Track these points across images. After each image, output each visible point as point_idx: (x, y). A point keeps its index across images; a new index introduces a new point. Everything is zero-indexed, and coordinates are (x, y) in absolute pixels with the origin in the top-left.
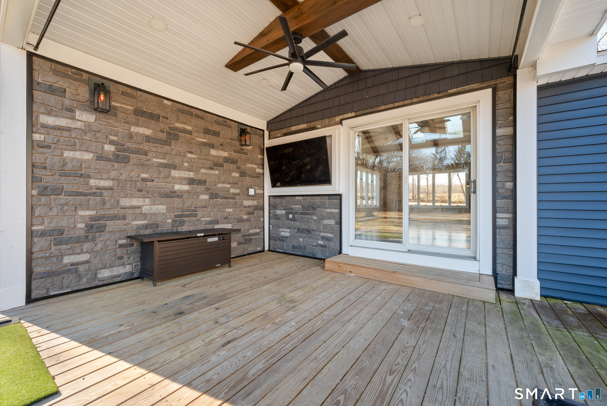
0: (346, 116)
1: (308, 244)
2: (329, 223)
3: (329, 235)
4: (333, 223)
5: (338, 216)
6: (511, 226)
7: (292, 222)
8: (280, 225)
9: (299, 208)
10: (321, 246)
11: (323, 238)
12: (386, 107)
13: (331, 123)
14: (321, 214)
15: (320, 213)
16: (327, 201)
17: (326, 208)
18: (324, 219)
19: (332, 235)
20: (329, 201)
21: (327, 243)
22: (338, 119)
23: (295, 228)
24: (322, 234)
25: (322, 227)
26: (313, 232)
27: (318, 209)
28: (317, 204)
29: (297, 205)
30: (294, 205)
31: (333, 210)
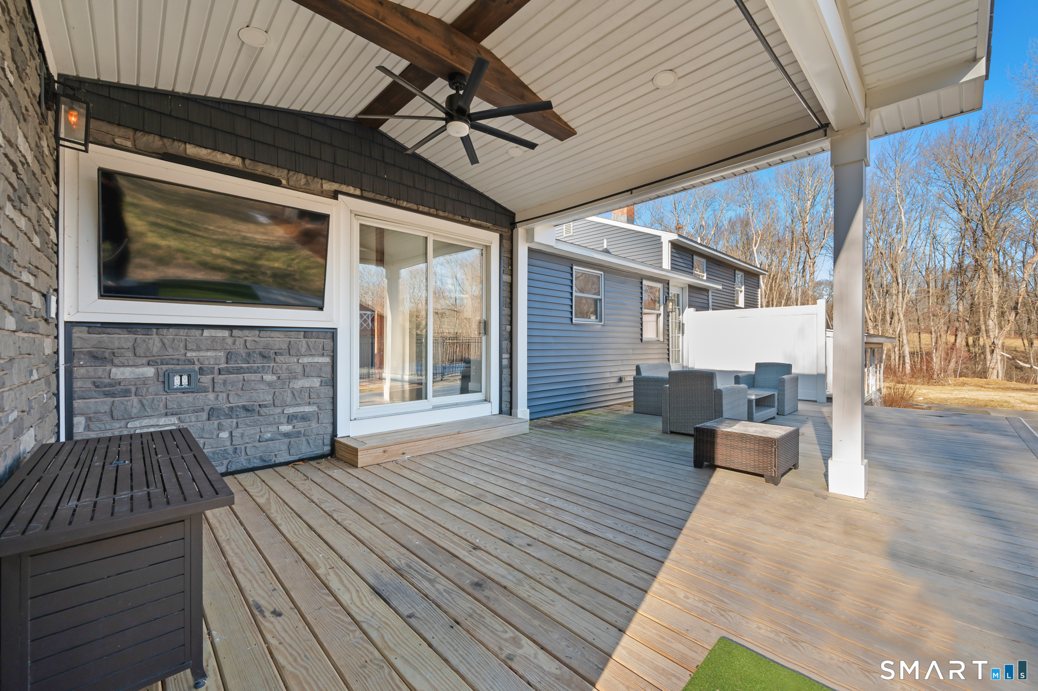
0: (344, 188)
1: (247, 441)
2: (307, 385)
3: (307, 409)
4: (318, 384)
5: (329, 369)
6: (509, 366)
7: (189, 397)
8: (135, 411)
9: (216, 358)
10: (287, 435)
11: (290, 419)
12: (409, 205)
13: (312, 187)
14: (287, 369)
15: (285, 366)
16: (304, 341)
17: (299, 355)
18: (295, 378)
19: (313, 408)
20: (307, 342)
21: (301, 426)
22: (329, 186)
23: (203, 410)
24: (290, 410)
25: (290, 395)
26: (263, 411)
27: (279, 359)
28: (277, 346)
29: (208, 350)
30: (199, 349)
31: (316, 358)
